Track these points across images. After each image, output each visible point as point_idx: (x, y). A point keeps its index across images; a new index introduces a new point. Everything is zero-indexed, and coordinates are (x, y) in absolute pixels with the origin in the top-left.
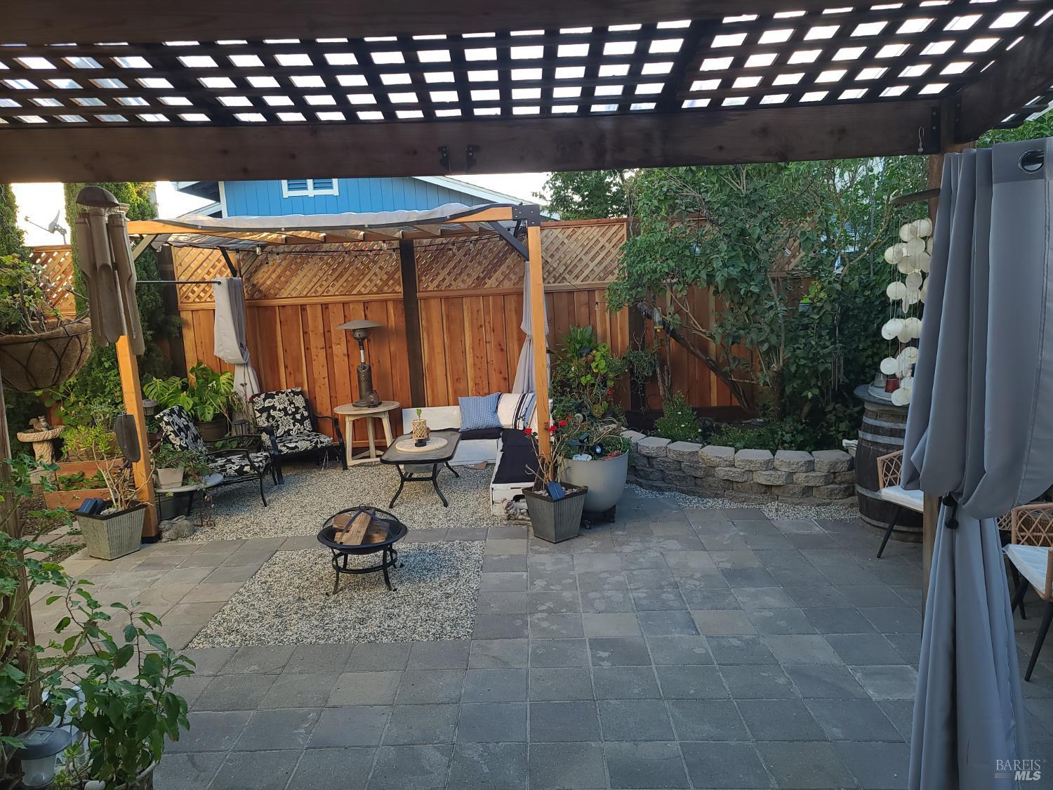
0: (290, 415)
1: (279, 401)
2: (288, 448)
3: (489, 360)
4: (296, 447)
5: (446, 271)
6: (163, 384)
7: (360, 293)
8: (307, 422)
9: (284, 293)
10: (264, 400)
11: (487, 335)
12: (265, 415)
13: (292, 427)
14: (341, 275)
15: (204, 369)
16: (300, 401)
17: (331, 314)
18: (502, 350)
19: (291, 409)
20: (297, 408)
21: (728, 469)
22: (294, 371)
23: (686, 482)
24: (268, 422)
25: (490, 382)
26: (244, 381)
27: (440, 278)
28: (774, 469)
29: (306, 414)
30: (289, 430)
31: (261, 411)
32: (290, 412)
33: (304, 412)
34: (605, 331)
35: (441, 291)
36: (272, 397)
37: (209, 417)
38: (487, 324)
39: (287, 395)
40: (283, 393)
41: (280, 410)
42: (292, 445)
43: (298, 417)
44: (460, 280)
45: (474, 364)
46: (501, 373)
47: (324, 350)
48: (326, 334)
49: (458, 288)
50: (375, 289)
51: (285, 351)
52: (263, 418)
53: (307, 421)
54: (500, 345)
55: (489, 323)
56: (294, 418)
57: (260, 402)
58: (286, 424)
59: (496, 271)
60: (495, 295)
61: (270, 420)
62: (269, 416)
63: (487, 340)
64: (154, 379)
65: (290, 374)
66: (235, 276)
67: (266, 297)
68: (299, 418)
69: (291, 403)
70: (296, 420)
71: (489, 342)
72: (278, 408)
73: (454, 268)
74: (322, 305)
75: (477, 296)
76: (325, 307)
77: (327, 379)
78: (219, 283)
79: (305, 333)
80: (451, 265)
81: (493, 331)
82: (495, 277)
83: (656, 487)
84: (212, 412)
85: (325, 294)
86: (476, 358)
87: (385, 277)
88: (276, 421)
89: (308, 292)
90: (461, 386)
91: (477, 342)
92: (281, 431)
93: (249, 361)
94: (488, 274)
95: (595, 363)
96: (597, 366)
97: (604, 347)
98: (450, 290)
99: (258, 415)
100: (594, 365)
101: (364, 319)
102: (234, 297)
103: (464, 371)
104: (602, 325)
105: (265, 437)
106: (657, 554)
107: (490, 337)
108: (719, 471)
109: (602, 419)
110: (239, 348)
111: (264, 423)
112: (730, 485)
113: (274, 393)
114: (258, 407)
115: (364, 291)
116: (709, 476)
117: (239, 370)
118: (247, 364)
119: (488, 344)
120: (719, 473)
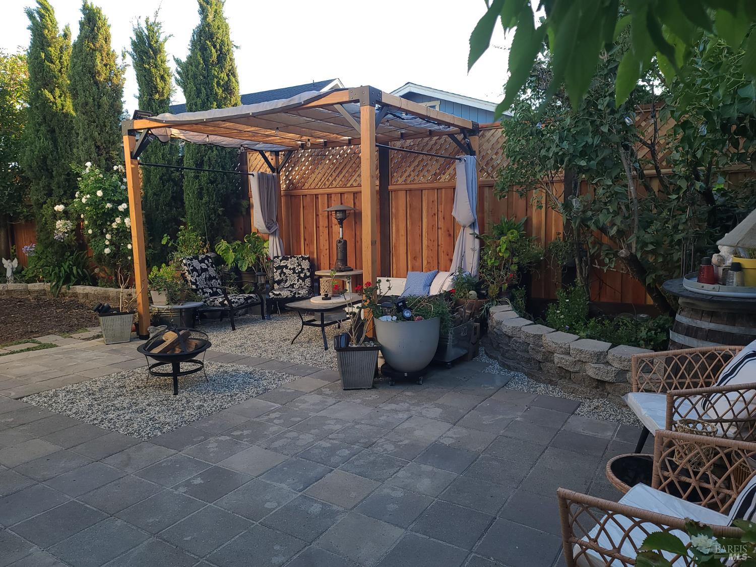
0: (296, 273)
1: (291, 263)
2: (274, 294)
3: (440, 244)
4: (280, 294)
5: (412, 168)
6: (227, 244)
7: (352, 186)
8: (308, 281)
9: (307, 186)
10: (281, 261)
11: (439, 222)
12: (279, 271)
13: (296, 282)
14: (340, 172)
15: (258, 237)
16: (306, 265)
17: (333, 201)
18: (450, 235)
19: (298, 269)
20: (303, 269)
21: (562, 356)
22: (308, 244)
23: (531, 364)
24: (281, 276)
25: (440, 262)
26: (272, 247)
27: (407, 174)
28: (607, 363)
29: (308, 274)
30: (294, 284)
31: (277, 268)
32: (297, 271)
33: (307, 273)
34: (540, 223)
35: (406, 184)
36: (287, 259)
37: (244, 269)
38: (440, 213)
39: (298, 259)
40: (294, 257)
41: (290, 269)
42: (278, 292)
43: (302, 275)
44: (422, 174)
45: (428, 246)
46: (448, 255)
47: (327, 228)
48: (330, 216)
49: (420, 182)
51: (305, 228)
52: (278, 273)
53: (308, 279)
54: (448, 231)
55: (442, 212)
56: (299, 276)
57: (277, 263)
58: (293, 279)
59: (449, 167)
60: (446, 188)
61: (282, 275)
62: (282, 272)
63: (439, 226)
64: (222, 240)
65: (307, 245)
66: (273, 172)
67: (296, 188)
68: (303, 276)
69: (299, 265)
70: (300, 278)
71: (441, 228)
72: (289, 268)
73: (417, 166)
74: (328, 194)
75: (433, 189)
76: (329, 196)
77: (328, 250)
78: (254, 175)
79: (317, 215)
80: (416, 163)
81: (444, 219)
82: (447, 173)
83: (507, 365)
84: (247, 266)
85: (330, 186)
86: (429, 241)
88: (286, 277)
89: (320, 185)
90: (418, 263)
91: (434, 227)
92: (288, 284)
93: (277, 233)
94: (443, 170)
95: (499, 247)
96: (500, 250)
97: (512, 233)
98: (415, 184)
99: (275, 271)
100: (498, 249)
101: (353, 207)
102: (265, 186)
103: (420, 252)
104: (537, 217)
105: (276, 286)
106: (406, 416)
107: (441, 224)
108: (557, 357)
109: (498, 299)
110: (265, 222)
111: (277, 277)
112: (564, 374)
113: (289, 256)
114: (276, 265)
115: (355, 184)
116: (548, 361)
117: (271, 238)
118: (274, 234)
119: (439, 230)
120: (556, 360)
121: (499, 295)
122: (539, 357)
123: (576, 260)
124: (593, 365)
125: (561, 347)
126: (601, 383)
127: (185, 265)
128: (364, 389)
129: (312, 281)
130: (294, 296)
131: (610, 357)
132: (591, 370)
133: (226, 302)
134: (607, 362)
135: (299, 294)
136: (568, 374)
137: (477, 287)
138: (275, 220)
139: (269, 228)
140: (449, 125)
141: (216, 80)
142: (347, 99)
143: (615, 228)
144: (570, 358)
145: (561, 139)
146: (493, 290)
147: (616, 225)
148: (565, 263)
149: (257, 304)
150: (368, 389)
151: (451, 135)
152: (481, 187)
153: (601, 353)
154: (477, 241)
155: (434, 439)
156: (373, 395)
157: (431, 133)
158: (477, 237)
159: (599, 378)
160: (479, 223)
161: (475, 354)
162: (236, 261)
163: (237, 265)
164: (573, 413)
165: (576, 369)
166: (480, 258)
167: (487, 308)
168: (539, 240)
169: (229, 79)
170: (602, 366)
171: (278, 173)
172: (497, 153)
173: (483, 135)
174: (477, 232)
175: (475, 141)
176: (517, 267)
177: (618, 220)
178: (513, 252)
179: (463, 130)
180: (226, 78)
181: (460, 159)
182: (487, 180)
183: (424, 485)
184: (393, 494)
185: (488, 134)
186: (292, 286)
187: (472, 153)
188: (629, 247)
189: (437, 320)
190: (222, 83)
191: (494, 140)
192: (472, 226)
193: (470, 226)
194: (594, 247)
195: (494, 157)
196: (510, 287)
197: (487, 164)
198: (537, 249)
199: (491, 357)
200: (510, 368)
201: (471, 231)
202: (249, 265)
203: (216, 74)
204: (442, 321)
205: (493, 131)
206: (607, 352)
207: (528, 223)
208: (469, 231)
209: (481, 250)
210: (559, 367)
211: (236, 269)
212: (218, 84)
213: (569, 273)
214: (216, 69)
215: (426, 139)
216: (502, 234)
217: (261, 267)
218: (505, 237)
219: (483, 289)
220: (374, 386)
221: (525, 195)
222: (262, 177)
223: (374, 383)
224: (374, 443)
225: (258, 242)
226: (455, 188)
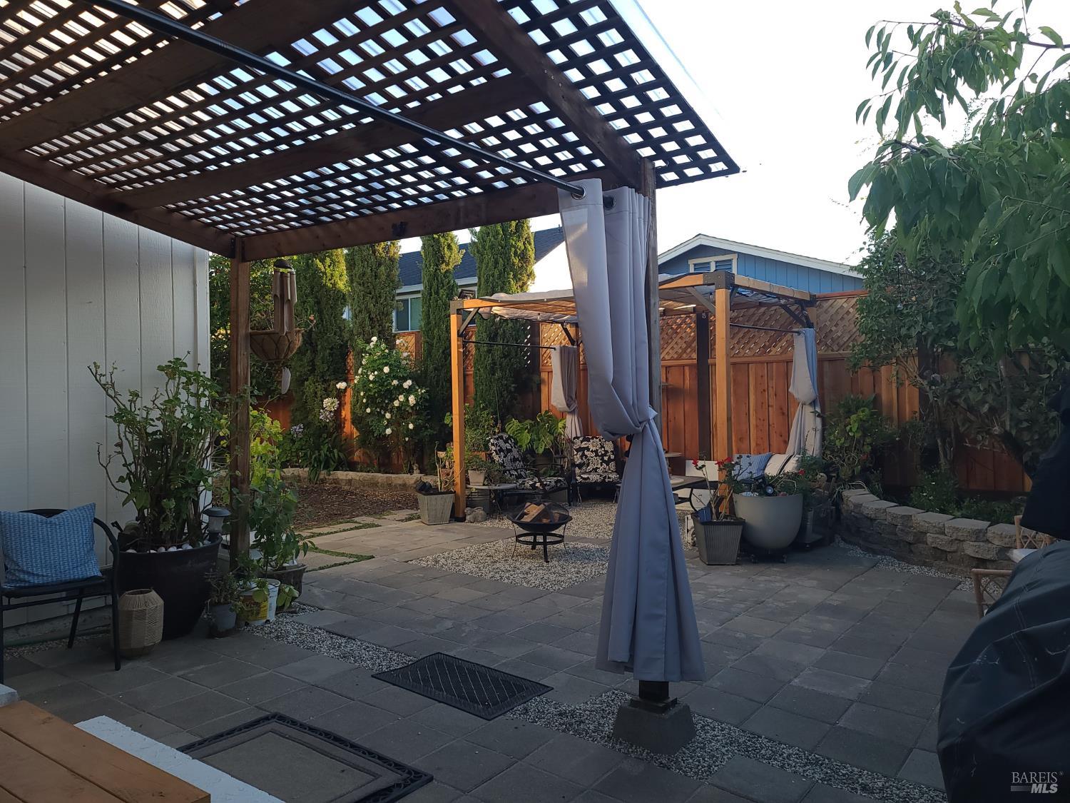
0: (599, 456)
1: (593, 445)
2: (582, 478)
3: (771, 423)
4: (588, 478)
6: (518, 424)
8: (612, 464)
10: (582, 442)
11: (770, 399)
12: (580, 453)
13: (599, 466)
15: (550, 416)
16: (609, 446)
18: (783, 414)
20: (606, 452)
21: (936, 536)
24: (582, 459)
25: (771, 443)
26: (571, 426)
29: (612, 457)
30: (597, 468)
31: (578, 450)
32: (600, 454)
34: (891, 400)
36: (588, 440)
37: (541, 451)
38: (770, 389)
39: (600, 440)
40: (597, 438)
41: (592, 451)
42: (585, 476)
43: (606, 458)
44: (748, 347)
45: (757, 426)
46: (781, 436)
49: (746, 355)
50: (676, 356)
52: (578, 456)
54: (781, 409)
55: (773, 387)
56: (602, 459)
57: (578, 444)
58: (595, 462)
59: (781, 339)
60: (778, 362)
61: (584, 458)
62: (583, 454)
63: (770, 404)
64: (513, 420)
66: (573, 345)
68: (607, 460)
69: (602, 447)
70: (603, 461)
71: (772, 406)
75: (762, 363)
78: (555, 349)
81: (776, 396)
82: (779, 345)
83: (871, 548)
84: (543, 448)
86: (758, 421)
87: (684, 346)
88: (588, 460)
90: (744, 445)
91: (763, 405)
92: (590, 468)
93: (576, 411)
94: (774, 341)
95: (850, 426)
96: (851, 428)
97: (863, 411)
98: (739, 357)
99: (575, 453)
100: (848, 428)
101: (665, 381)
102: (566, 361)
103: (747, 432)
104: (887, 393)
105: (577, 470)
106: (783, 585)
107: (772, 402)
108: (930, 538)
109: (851, 482)
110: (566, 399)
111: (578, 461)
112: (940, 554)
113: (591, 437)
114: (576, 447)
115: (667, 357)
116: (920, 542)
117: (569, 418)
118: (572, 413)
119: (770, 408)
120: (929, 540)
121: (853, 478)
122: (910, 538)
123: (939, 441)
124: (971, 543)
125: (934, 527)
126: (981, 561)
127: (493, 444)
128: (728, 565)
129: (616, 465)
130: (604, 480)
131: (989, 534)
132: (970, 549)
133: (538, 485)
134: (988, 540)
135: (609, 478)
136: (943, 555)
137: (826, 468)
138: (574, 397)
139: (569, 405)
141: (513, 249)
142: (702, 283)
143: (987, 406)
144: (946, 537)
146: (845, 472)
147: (987, 402)
148: (925, 444)
149: (565, 488)
150: (733, 565)
151: (784, 306)
152: (821, 361)
153: (980, 531)
154: (819, 420)
155: (820, 601)
156: (740, 570)
157: (761, 304)
158: (819, 416)
159: (980, 557)
160: (820, 400)
161: (832, 540)
162: (532, 441)
163: (532, 446)
164: (955, 589)
165: (954, 548)
166: (823, 439)
167: (839, 492)
168: (891, 419)
169: (525, 247)
170: (982, 544)
171: (578, 346)
172: (836, 325)
173: (820, 306)
174: (818, 409)
175: (811, 312)
176: (870, 448)
177: (990, 398)
178: (864, 429)
179: (799, 302)
180: (523, 248)
181: (799, 333)
182: (826, 353)
185: (826, 305)
186: (595, 470)
187: (810, 325)
188: (1002, 425)
189: (800, 496)
190: (519, 252)
191: (833, 311)
192: (813, 403)
193: (810, 404)
194: (963, 425)
195: (834, 329)
196: (864, 469)
197: (826, 336)
198: (890, 428)
199: (850, 543)
200: (875, 552)
201: (812, 409)
202: (545, 446)
203: (514, 243)
204: (805, 497)
205: (831, 302)
206: (987, 529)
207: (876, 401)
208: (809, 409)
209: (823, 430)
210: (934, 547)
211: (531, 451)
212: (515, 253)
213: (930, 457)
214: (515, 238)
215: (752, 310)
216: (849, 413)
217: (558, 449)
218: (855, 415)
219: (832, 472)
220: (738, 563)
221: (875, 370)
222: (563, 350)
223: (737, 560)
224: (762, 602)
225: (553, 419)
226: (789, 362)
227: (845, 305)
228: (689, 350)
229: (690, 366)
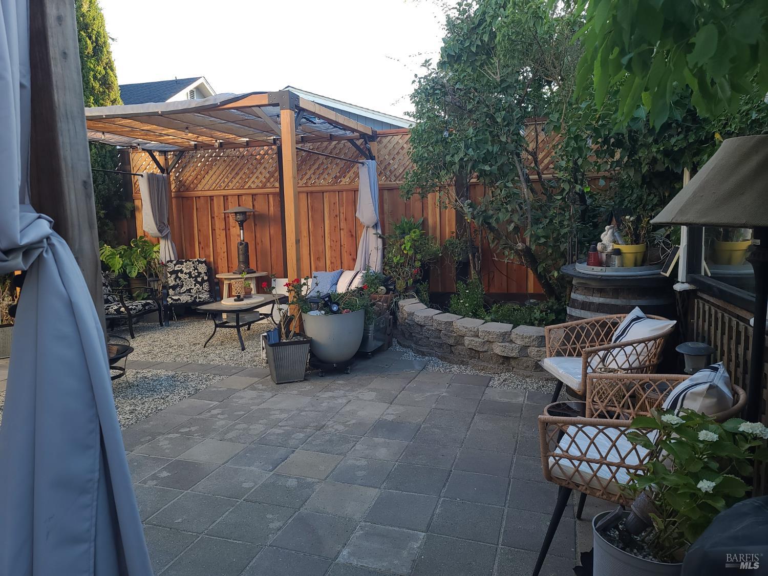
0: (193, 278)
1: (187, 267)
2: (172, 299)
3: (342, 244)
4: (179, 299)
5: (312, 171)
6: (111, 249)
7: (250, 188)
8: (206, 286)
9: (200, 187)
10: (175, 265)
11: (341, 223)
12: (174, 276)
13: (193, 287)
14: (237, 174)
15: (145, 242)
16: (202, 268)
17: (230, 204)
18: (352, 236)
19: (194, 273)
20: (200, 273)
21: (472, 338)
22: (204, 247)
23: (443, 349)
24: (176, 281)
25: (343, 262)
26: (165, 251)
27: (307, 176)
29: (206, 278)
30: (191, 289)
31: (171, 273)
32: (193, 276)
33: (205, 277)
34: (435, 223)
35: (307, 187)
36: (182, 263)
37: (134, 274)
38: (341, 215)
39: (193, 263)
40: (190, 261)
41: (186, 274)
42: (176, 298)
43: (199, 279)
44: (322, 177)
45: (331, 247)
46: (351, 255)
47: (224, 231)
48: (227, 218)
49: (321, 184)
50: (260, 185)
51: (199, 230)
52: (172, 278)
53: (206, 283)
54: (350, 232)
55: (343, 213)
56: (196, 280)
57: (171, 268)
58: (189, 284)
59: (349, 171)
60: (347, 191)
61: (177, 280)
62: (177, 277)
63: (341, 228)
64: (105, 245)
65: (202, 248)
66: (163, 173)
67: (188, 190)
68: (200, 281)
69: (196, 269)
70: (197, 282)
71: (343, 229)
72: (184, 272)
73: (318, 169)
74: (224, 196)
75: (334, 191)
76: (225, 197)
77: (226, 253)
78: (142, 176)
79: (213, 218)
80: (316, 166)
81: (346, 220)
82: (348, 176)
83: (421, 351)
84: (137, 271)
85: (226, 188)
86: (332, 242)
87: (268, 175)
88: (182, 281)
89: (215, 187)
90: (321, 264)
91: (335, 229)
92: (184, 289)
93: (169, 236)
94: (343, 173)
95: (404, 245)
96: (405, 248)
97: (415, 232)
98: (315, 186)
99: (169, 275)
100: (403, 247)
101: (252, 208)
102: (156, 188)
103: (323, 252)
104: (433, 217)
105: (171, 292)
106: (345, 401)
107: (343, 225)
108: (467, 341)
109: (405, 294)
110: (156, 224)
111: (171, 282)
112: (474, 353)
113: (184, 260)
114: (170, 270)
115: (253, 186)
116: (459, 344)
117: (162, 242)
118: (166, 237)
119: (341, 231)
120: (466, 342)
121: (406, 289)
122: (451, 341)
123: (470, 256)
124: (499, 344)
125: (471, 331)
126: (507, 359)
128: (297, 382)
129: (210, 285)
130: (195, 301)
131: (513, 336)
132: (498, 349)
133: (123, 309)
134: (511, 341)
135: (199, 298)
136: (477, 355)
137: (386, 282)
138: (166, 222)
139: (160, 231)
140: (353, 130)
141: (92, 73)
142: (267, 103)
143: (513, 225)
144: (480, 340)
145: (467, 147)
146: (401, 285)
147: (513, 222)
148: (461, 259)
149: (155, 310)
150: (301, 381)
151: (351, 140)
152: (381, 190)
153: (506, 333)
154: (380, 241)
155: (377, 417)
156: (307, 386)
157: (332, 138)
158: (380, 237)
159: (505, 355)
160: (380, 224)
161: (390, 344)
162: (124, 267)
163: (125, 271)
164: (488, 386)
165: (486, 348)
166: (384, 256)
167: (395, 302)
168: (435, 238)
169: (106, 72)
170: (507, 344)
171: (168, 174)
172: (394, 159)
173: (380, 142)
174: (380, 232)
175: (374, 146)
176: (420, 263)
177: (516, 218)
178: (416, 248)
179: (363, 135)
180: (103, 72)
181: (363, 164)
182: (385, 183)
183: (382, 453)
184: (358, 463)
185: (385, 140)
186: (189, 291)
187: (373, 158)
188: (524, 241)
189: (362, 312)
190: (99, 77)
191: (390, 146)
192: (375, 226)
193: (373, 227)
194: (493, 242)
195: (391, 162)
196: (415, 282)
197: (385, 168)
198: (435, 246)
199: (404, 346)
200: (423, 354)
201: (374, 231)
202: (139, 270)
203: (92, 66)
204: (366, 313)
205: (389, 138)
206: (511, 331)
207: (424, 224)
208: (372, 231)
209: (384, 249)
210: (469, 348)
211: (124, 275)
212: (95, 77)
213: (463, 269)
214: (92, 61)
215: (325, 144)
216: (404, 234)
217: (152, 272)
218: (409, 236)
219: (390, 285)
220: (306, 379)
221: (424, 196)
222: (151, 178)
223: (305, 376)
224: (324, 426)
225: (147, 246)
226: (356, 191)
227: (400, 141)
228: (272, 179)
229: (274, 194)
